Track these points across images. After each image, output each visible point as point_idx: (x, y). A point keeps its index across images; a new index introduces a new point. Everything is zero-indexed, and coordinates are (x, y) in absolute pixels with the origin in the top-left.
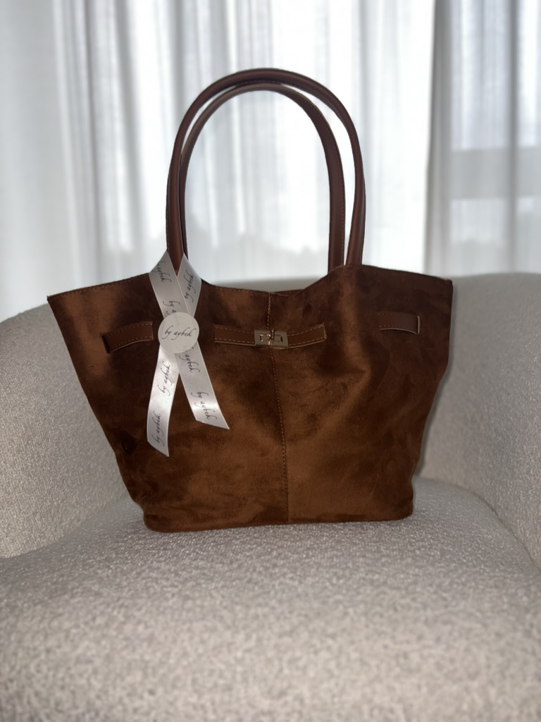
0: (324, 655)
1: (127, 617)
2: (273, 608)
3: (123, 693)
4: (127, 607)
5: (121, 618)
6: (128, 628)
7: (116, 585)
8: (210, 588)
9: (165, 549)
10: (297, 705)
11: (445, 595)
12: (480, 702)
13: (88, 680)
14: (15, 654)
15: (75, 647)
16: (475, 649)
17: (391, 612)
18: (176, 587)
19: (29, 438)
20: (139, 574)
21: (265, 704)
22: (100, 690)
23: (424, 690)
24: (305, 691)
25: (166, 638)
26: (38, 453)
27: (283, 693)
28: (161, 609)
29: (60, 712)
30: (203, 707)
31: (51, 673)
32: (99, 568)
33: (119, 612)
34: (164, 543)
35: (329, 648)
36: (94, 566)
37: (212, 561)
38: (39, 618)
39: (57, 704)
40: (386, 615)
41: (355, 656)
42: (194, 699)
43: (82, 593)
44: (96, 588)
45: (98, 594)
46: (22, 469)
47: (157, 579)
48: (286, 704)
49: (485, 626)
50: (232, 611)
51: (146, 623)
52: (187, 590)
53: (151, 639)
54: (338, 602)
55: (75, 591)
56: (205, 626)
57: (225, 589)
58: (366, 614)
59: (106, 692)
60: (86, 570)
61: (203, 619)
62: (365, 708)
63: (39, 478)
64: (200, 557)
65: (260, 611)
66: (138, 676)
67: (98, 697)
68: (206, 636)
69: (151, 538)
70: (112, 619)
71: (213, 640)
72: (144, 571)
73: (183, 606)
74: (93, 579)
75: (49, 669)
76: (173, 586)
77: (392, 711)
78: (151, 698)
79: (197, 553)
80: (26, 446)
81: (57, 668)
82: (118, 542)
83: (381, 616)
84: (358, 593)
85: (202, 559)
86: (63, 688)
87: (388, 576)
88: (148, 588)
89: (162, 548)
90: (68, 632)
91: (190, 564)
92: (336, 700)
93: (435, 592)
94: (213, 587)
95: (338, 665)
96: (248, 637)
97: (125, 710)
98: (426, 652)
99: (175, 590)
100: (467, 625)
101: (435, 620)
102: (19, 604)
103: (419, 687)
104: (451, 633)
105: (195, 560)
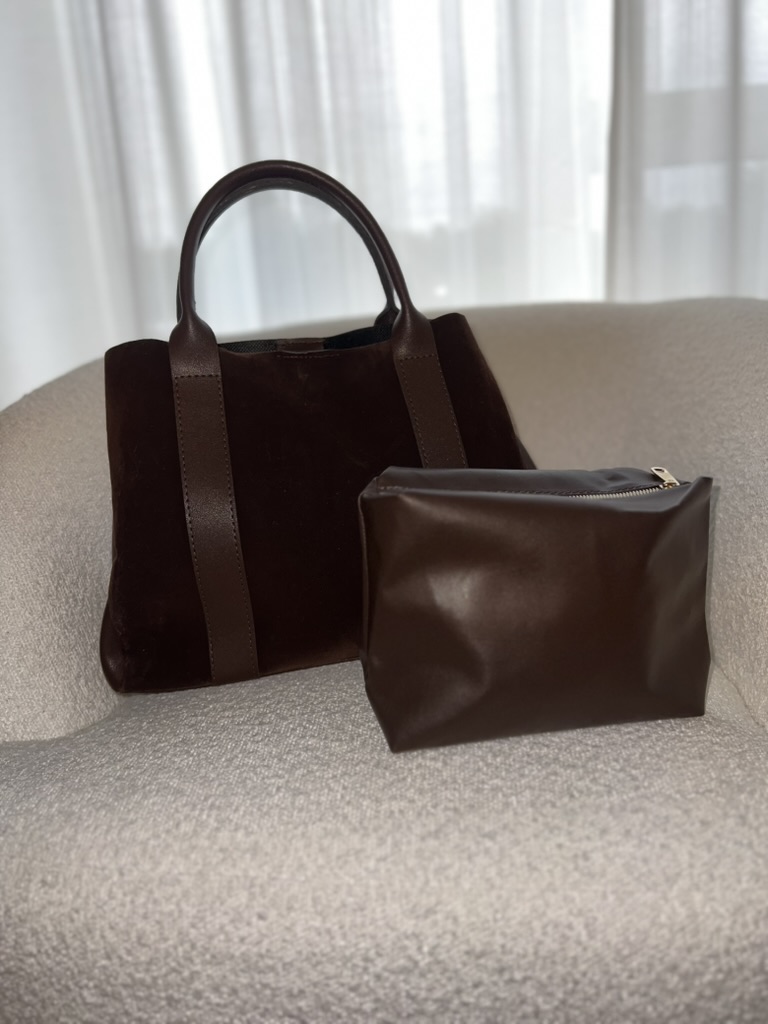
0: (481, 860)
1: (221, 822)
2: (412, 801)
3: (225, 920)
4: (219, 808)
5: (213, 823)
6: (224, 836)
7: (201, 778)
8: (326, 776)
9: (261, 724)
10: (450, 926)
11: (634, 772)
12: (682, 912)
13: (178, 904)
14: (78, 876)
15: (157, 864)
16: (674, 845)
17: (566, 799)
18: (280, 777)
19: (60, 576)
20: (230, 761)
21: (408, 925)
22: (195, 917)
23: (611, 898)
24: (459, 907)
25: (275, 847)
26: (74, 596)
27: (430, 912)
28: (265, 809)
29: (144, 945)
30: (329, 931)
31: (128, 899)
32: (175, 755)
33: (209, 816)
34: (259, 714)
35: (487, 851)
36: (168, 752)
37: (326, 738)
38: (105, 827)
39: (139, 938)
40: (558, 804)
41: (520, 860)
42: (317, 923)
43: (158, 791)
44: (174, 783)
45: (179, 792)
46: (55, 620)
47: (254, 767)
48: (435, 923)
49: (687, 812)
50: (359, 807)
51: (246, 828)
52: (296, 781)
53: (255, 850)
54: (495, 789)
55: (148, 788)
56: (325, 829)
57: (347, 778)
58: (533, 804)
59: (202, 919)
60: (159, 758)
61: (320, 820)
62: (537, 924)
63: (78, 630)
64: (309, 733)
65: (395, 806)
66: (243, 897)
67: (193, 926)
68: (326, 842)
69: (240, 708)
70: (202, 825)
71: (337, 847)
72: (237, 757)
73: (293, 803)
74: (170, 772)
75: (125, 894)
76: (277, 776)
77: (570, 927)
78: (261, 923)
79: (305, 728)
80: (56, 588)
81: (135, 893)
82: (196, 715)
83: (554, 805)
84: (522, 776)
85: (312, 736)
86: (145, 917)
87: (560, 749)
88: (244, 781)
89: (257, 722)
90: (144, 843)
91: (297, 744)
92: (499, 916)
93: (622, 770)
94: (330, 775)
95: (500, 873)
96: (382, 841)
97: (228, 940)
98: (611, 851)
99: (281, 782)
100: (664, 812)
101: (623, 809)
102: (76, 808)
103: (604, 896)
104: (643, 825)
105: (303, 737)
